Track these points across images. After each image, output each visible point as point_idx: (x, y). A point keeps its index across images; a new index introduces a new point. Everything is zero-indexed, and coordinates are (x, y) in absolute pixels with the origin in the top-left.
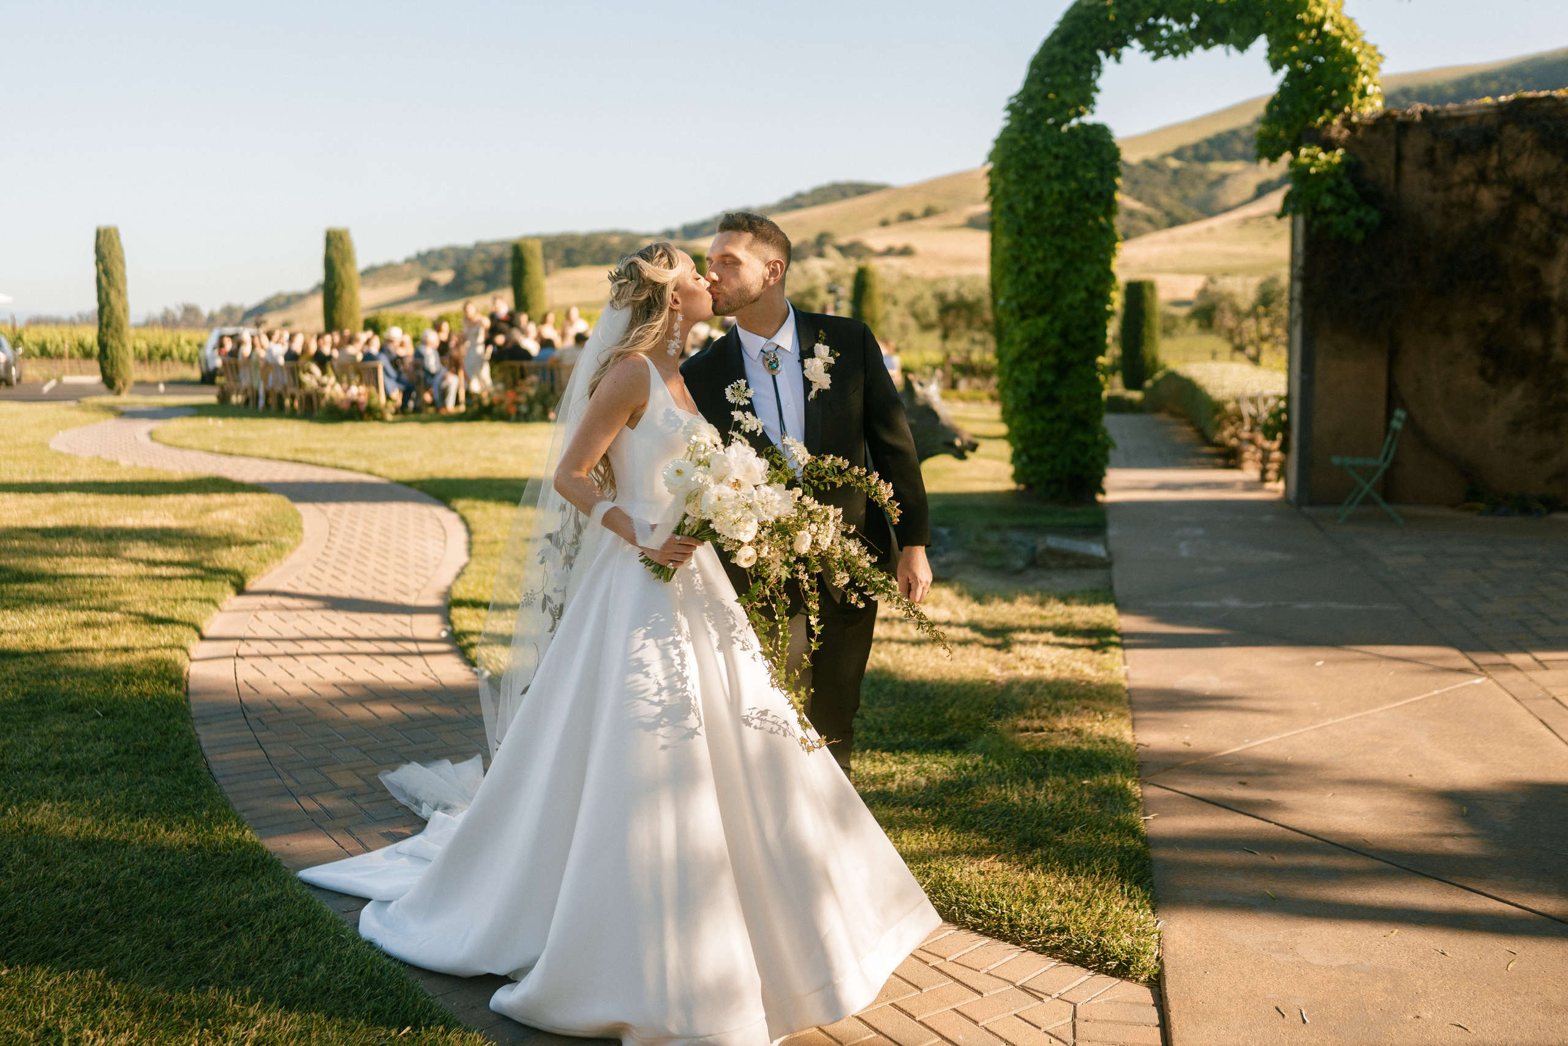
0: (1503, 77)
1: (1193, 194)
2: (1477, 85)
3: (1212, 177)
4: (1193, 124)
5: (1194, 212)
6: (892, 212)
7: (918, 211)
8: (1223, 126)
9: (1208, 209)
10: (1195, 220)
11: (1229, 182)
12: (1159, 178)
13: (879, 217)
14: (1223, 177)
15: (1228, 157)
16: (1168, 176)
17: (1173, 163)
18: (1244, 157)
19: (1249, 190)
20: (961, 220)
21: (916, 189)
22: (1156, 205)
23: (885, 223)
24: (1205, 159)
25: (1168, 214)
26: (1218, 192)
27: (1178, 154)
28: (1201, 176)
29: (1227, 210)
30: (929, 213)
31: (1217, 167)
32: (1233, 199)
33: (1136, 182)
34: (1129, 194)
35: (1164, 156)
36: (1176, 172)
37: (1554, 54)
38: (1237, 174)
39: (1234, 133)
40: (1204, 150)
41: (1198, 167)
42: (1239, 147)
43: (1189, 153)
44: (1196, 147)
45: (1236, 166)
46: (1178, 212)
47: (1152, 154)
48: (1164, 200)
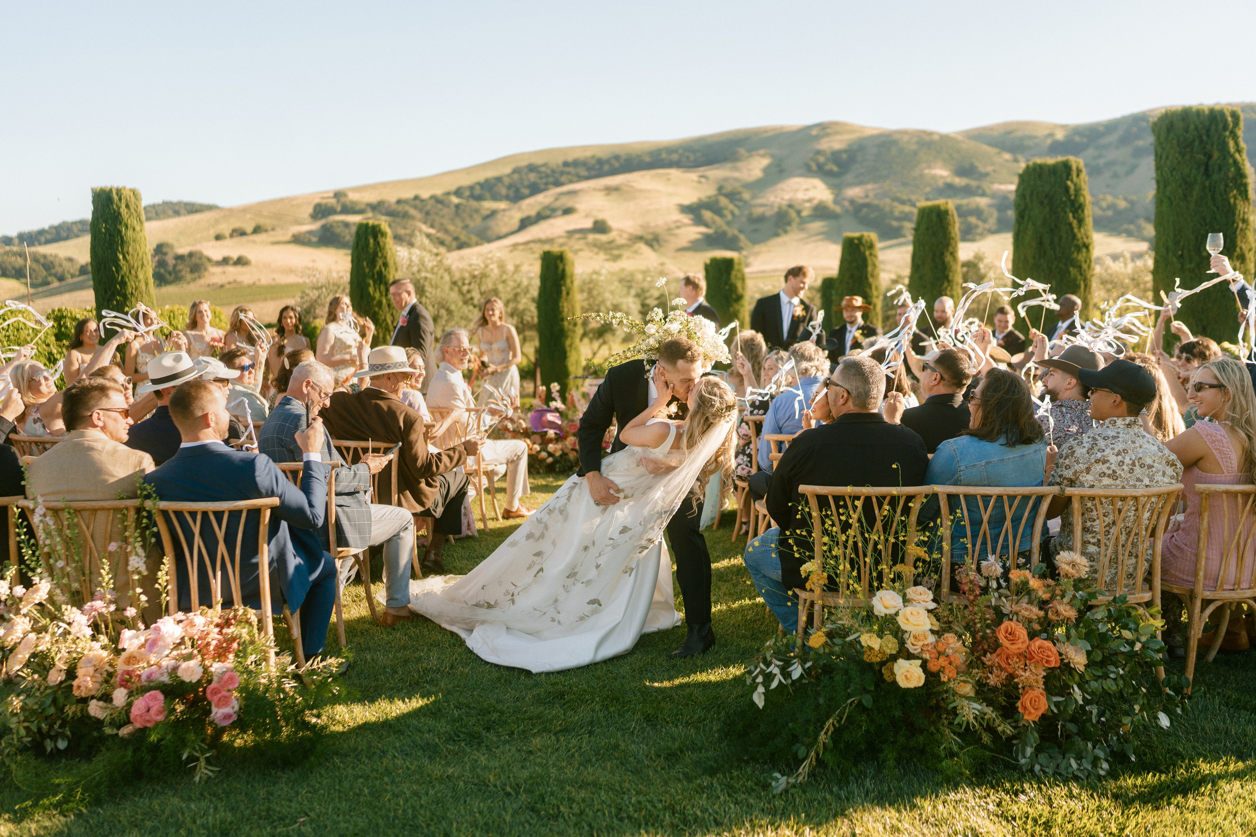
0: (680, 151)
1: (472, 224)
2: (664, 155)
3: (486, 212)
4: (468, 171)
5: (474, 239)
6: (225, 228)
7: (249, 229)
8: (490, 174)
9: (485, 236)
10: (477, 244)
11: (499, 216)
12: (445, 211)
13: (213, 232)
14: (493, 213)
15: (495, 198)
16: (453, 209)
17: (455, 200)
18: (507, 198)
19: (515, 223)
20: (288, 237)
21: (245, 210)
22: (446, 231)
23: (218, 237)
24: (479, 198)
25: (456, 239)
26: (491, 223)
27: (458, 192)
28: (477, 211)
29: (500, 238)
30: (257, 230)
31: (488, 205)
32: (504, 230)
33: (428, 213)
34: (425, 223)
35: (448, 194)
36: (457, 206)
37: (712, 136)
38: (504, 210)
39: (499, 179)
40: (478, 191)
41: (474, 204)
42: (504, 191)
43: (467, 193)
44: (471, 188)
45: (502, 205)
46: (463, 238)
47: (439, 192)
48: (451, 228)
